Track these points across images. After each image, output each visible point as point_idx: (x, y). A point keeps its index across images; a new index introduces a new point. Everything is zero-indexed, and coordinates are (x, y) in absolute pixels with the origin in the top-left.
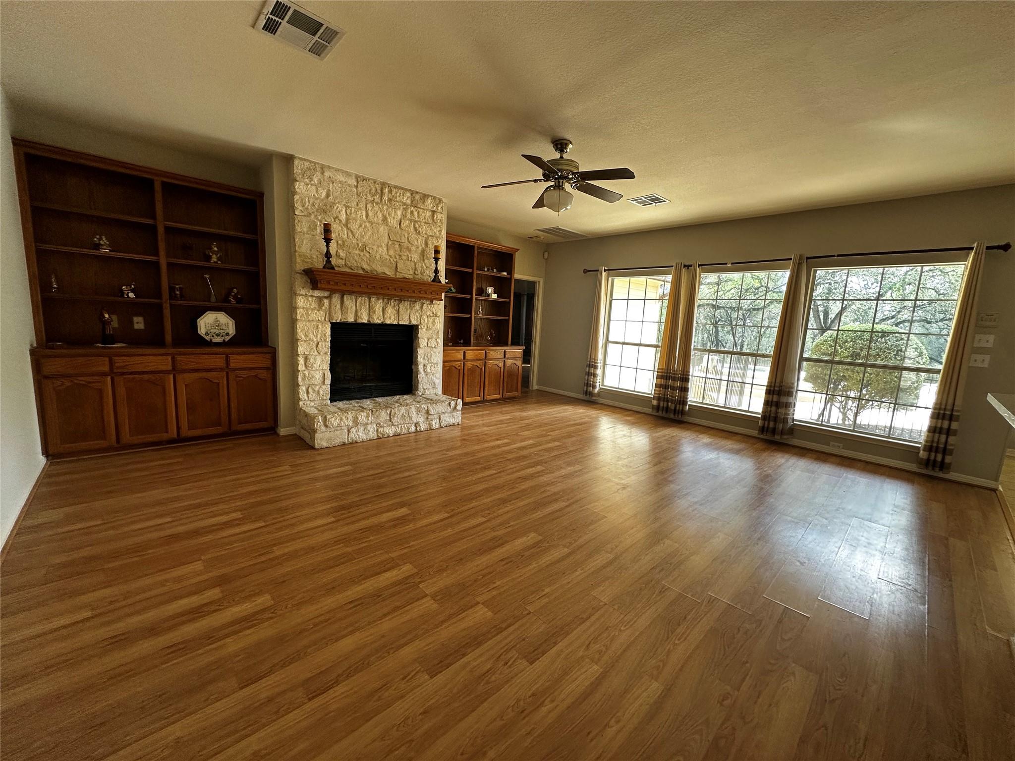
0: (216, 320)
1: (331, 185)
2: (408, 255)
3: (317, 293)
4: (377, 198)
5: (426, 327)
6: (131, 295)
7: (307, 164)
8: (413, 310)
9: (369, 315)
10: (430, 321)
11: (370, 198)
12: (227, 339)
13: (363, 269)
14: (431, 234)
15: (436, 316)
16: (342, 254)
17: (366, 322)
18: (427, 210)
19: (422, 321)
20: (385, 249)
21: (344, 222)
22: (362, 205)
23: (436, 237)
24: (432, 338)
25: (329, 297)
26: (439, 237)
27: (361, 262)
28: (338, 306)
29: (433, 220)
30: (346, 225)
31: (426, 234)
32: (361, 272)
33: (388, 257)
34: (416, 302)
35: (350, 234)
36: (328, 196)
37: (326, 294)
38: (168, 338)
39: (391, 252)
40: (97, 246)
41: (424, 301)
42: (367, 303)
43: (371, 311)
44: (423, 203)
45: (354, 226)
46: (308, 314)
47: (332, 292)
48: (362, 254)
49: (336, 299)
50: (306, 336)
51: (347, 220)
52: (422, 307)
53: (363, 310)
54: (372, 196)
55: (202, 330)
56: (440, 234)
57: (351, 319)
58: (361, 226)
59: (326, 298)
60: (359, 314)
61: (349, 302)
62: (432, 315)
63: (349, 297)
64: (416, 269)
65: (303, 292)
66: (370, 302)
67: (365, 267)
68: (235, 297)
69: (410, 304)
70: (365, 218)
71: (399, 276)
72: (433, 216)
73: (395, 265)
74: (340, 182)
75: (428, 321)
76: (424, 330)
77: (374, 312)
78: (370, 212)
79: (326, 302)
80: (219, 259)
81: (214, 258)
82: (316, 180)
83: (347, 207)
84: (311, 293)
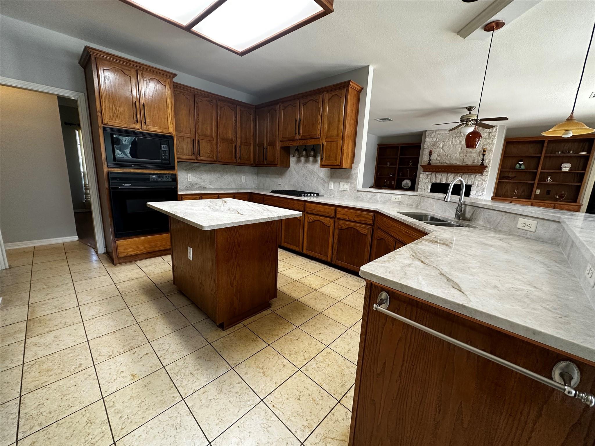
0: (407, 182)
1: (438, 136)
2: (470, 155)
3: (427, 173)
4: (458, 135)
5: (476, 186)
6: (391, 176)
7: (430, 132)
8: (470, 178)
9: (446, 180)
10: (480, 183)
11: (454, 136)
12: (408, 187)
13: (446, 163)
14: (486, 143)
15: (484, 181)
16: (439, 159)
17: (445, 183)
18: (486, 133)
19: (474, 183)
20: (458, 154)
21: (441, 147)
22: (450, 140)
23: (490, 144)
24: (479, 191)
25: (431, 174)
26: (491, 144)
27: (447, 161)
28: (434, 177)
29: (489, 136)
30: (442, 148)
31: (483, 144)
32: (446, 164)
33: (459, 157)
34: (472, 174)
35: (443, 151)
36: (437, 139)
37: (430, 173)
38: (395, 187)
39: (462, 155)
40: (387, 164)
41: (477, 174)
42: (446, 175)
43: (447, 178)
44: (483, 131)
45: (445, 148)
46: (423, 180)
47: (433, 172)
48: (447, 157)
49: (434, 174)
50: (421, 187)
51: (443, 147)
52: (475, 177)
53: (444, 178)
54: (456, 134)
55: (403, 185)
56: (492, 142)
57: (438, 181)
58: (448, 147)
59: (430, 174)
60: (442, 180)
61: (439, 176)
62: (481, 180)
63: (438, 174)
64: (474, 160)
65: (422, 173)
66: (447, 175)
67: (447, 162)
68: (414, 176)
69: (468, 176)
70: (451, 144)
71: (464, 164)
72: (489, 135)
73: (462, 160)
74: (442, 134)
75: (478, 183)
76: (475, 187)
77: (449, 179)
78: (453, 141)
79: (430, 176)
80: (412, 165)
81: (411, 164)
82: (433, 136)
83: (443, 142)
84: (425, 173)
